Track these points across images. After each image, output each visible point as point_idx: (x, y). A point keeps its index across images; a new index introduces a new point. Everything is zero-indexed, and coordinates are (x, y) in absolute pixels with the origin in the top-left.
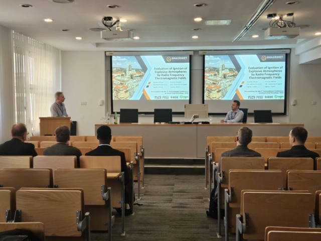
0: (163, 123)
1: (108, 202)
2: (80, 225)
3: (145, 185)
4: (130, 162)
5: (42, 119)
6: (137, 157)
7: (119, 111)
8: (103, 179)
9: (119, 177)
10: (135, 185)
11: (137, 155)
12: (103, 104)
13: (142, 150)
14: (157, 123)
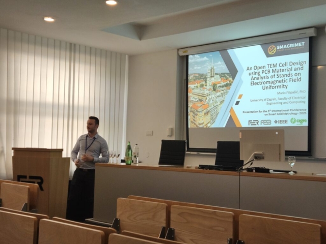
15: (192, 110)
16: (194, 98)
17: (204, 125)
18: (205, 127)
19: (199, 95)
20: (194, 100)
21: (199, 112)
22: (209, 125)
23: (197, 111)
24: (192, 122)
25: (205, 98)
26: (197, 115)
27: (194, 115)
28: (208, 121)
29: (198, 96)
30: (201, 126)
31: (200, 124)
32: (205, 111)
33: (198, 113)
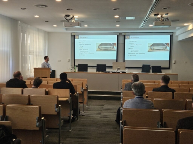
0: (100, 72)
1: (59, 113)
2: (38, 124)
3: (88, 105)
4: (77, 92)
5: (35, 69)
6: (82, 90)
7: (78, 65)
8: (56, 101)
9: (68, 100)
10: (80, 105)
11: (82, 89)
12: (70, 61)
13: (87, 86)
14: (97, 72)
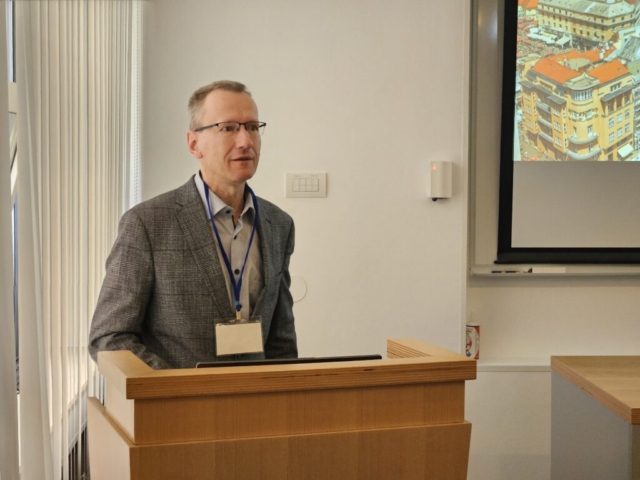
15: (537, 82)
16: (548, 30)
17: (595, 149)
18: (603, 158)
19: (574, 21)
20: (549, 39)
21: (574, 93)
22: (625, 151)
23: (565, 90)
24: (533, 137)
25: (608, 34)
26: (561, 106)
27: (545, 106)
28: (623, 135)
29: (569, 24)
30: (583, 155)
31: (574, 146)
32: (606, 90)
33: (568, 99)
